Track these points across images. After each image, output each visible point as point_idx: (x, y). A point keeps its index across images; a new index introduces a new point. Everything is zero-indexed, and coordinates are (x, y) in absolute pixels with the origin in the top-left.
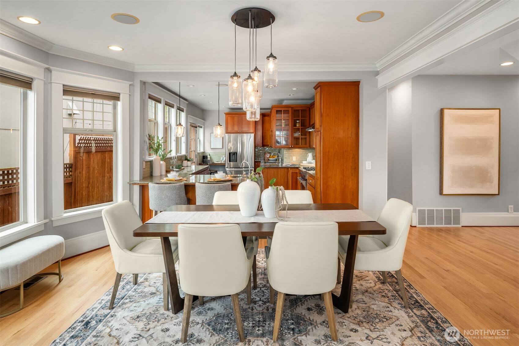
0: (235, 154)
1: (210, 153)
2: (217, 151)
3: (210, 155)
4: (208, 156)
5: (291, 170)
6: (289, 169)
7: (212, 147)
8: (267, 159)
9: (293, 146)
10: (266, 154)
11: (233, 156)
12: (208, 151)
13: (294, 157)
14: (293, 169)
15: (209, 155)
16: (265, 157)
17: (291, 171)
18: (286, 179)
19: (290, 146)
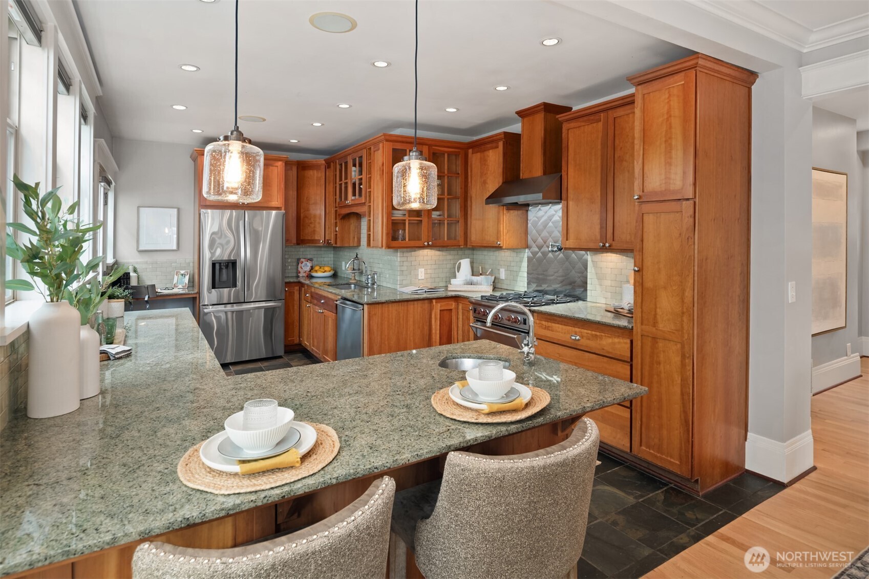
0: (232, 265)
1: (137, 263)
2: (161, 258)
3: (138, 270)
4: (132, 274)
5: (439, 305)
6: (434, 301)
7: (141, 248)
8: (304, 275)
9: (430, 243)
10: (302, 263)
11: (224, 271)
12: (130, 259)
13: (420, 270)
14: (442, 300)
15: (135, 271)
16: (300, 269)
17: (438, 307)
18: (426, 328)
19: (426, 244)
